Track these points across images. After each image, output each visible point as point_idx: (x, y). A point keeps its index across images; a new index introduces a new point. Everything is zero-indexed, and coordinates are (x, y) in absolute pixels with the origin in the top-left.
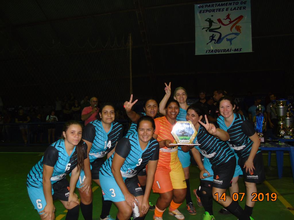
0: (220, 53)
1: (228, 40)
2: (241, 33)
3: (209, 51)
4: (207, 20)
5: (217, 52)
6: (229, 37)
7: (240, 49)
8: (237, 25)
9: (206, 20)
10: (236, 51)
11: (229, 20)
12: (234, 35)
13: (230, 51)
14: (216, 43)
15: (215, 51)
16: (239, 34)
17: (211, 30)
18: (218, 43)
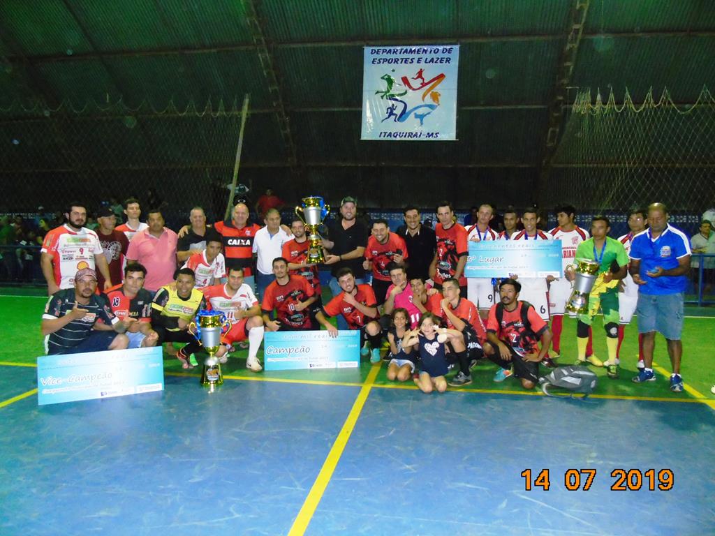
2: (439, 105)
4: (385, 77)
11: (421, 81)
14: (397, 120)
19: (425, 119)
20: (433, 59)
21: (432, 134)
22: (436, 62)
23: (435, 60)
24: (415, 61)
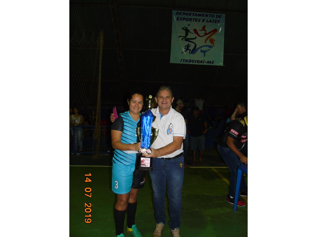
0: (194, 63)
1: (202, 51)
2: (214, 46)
3: (184, 61)
4: (184, 28)
5: (191, 62)
7: (212, 62)
12: (208, 47)
13: (203, 63)
14: (190, 53)
16: (213, 47)
18: (193, 54)
19: (206, 53)
20: (211, 20)
21: (210, 62)
22: (212, 22)
23: (212, 21)
24: (201, 21)
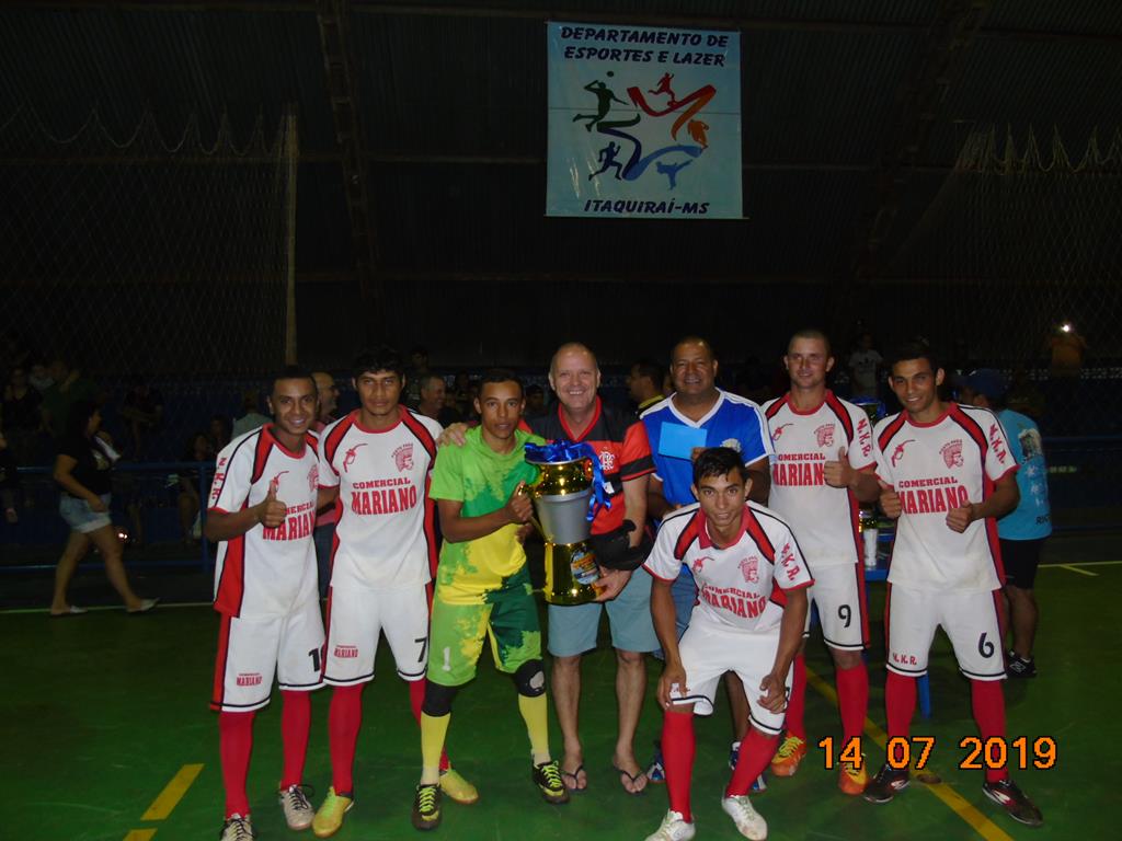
0: (635, 214)
1: (662, 169)
2: (706, 147)
3: (597, 206)
4: (593, 87)
5: (624, 210)
6: (667, 159)
7: (703, 206)
8: (697, 117)
9: (588, 88)
10: (689, 211)
11: (669, 98)
12: (682, 153)
13: (669, 211)
14: (620, 174)
15: (619, 207)
16: (701, 150)
17: (606, 128)
18: (630, 179)
20: (689, 55)
22: (696, 62)
23: (694, 58)
24: (654, 57)
